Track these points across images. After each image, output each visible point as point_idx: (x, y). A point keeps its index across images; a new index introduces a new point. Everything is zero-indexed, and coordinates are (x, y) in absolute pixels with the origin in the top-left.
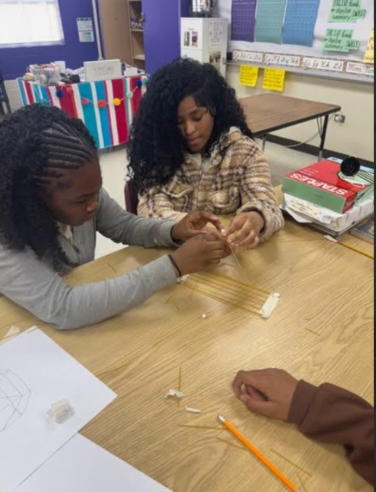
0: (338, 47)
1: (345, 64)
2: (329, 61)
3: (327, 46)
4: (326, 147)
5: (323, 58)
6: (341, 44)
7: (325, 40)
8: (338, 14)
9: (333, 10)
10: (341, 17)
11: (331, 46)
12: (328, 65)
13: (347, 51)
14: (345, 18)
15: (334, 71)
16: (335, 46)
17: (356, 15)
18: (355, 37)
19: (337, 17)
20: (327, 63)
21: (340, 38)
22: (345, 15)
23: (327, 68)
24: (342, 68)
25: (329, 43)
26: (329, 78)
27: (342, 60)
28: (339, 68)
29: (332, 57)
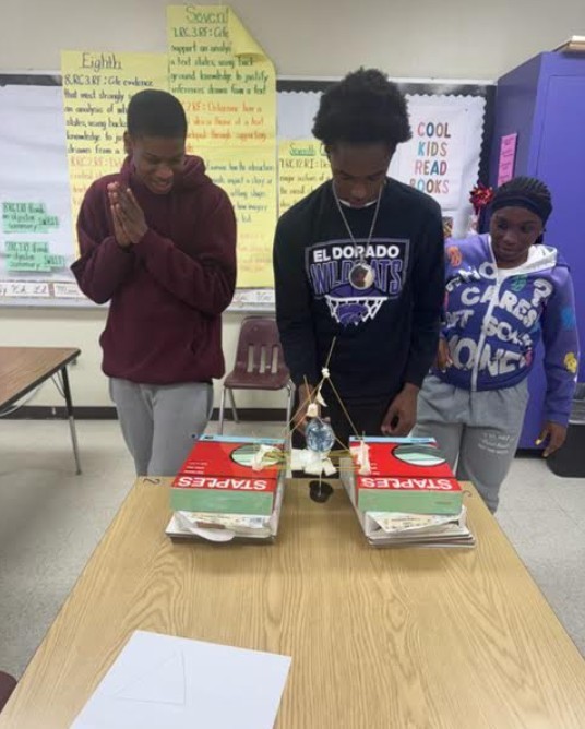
0: (32, 265)
1: (51, 287)
2: (23, 284)
3: (14, 265)
4: (75, 403)
5: (12, 281)
6: (36, 261)
7: (8, 256)
8: (16, 222)
9: (5, 217)
10: (22, 226)
11: (19, 264)
12: (23, 290)
13: (49, 269)
14: (29, 226)
15: (36, 298)
16: (26, 264)
17: (44, 223)
18: (53, 251)
19: (16, 226)
20: (21, 288)
21: (31, 253)
22: (29, 223)
23: (22, 294)
24: (47, 291)
25: (17, 261)
26: (31, 308)
27: (44, 282)
28: (43, 292)
29: (27, 279)
